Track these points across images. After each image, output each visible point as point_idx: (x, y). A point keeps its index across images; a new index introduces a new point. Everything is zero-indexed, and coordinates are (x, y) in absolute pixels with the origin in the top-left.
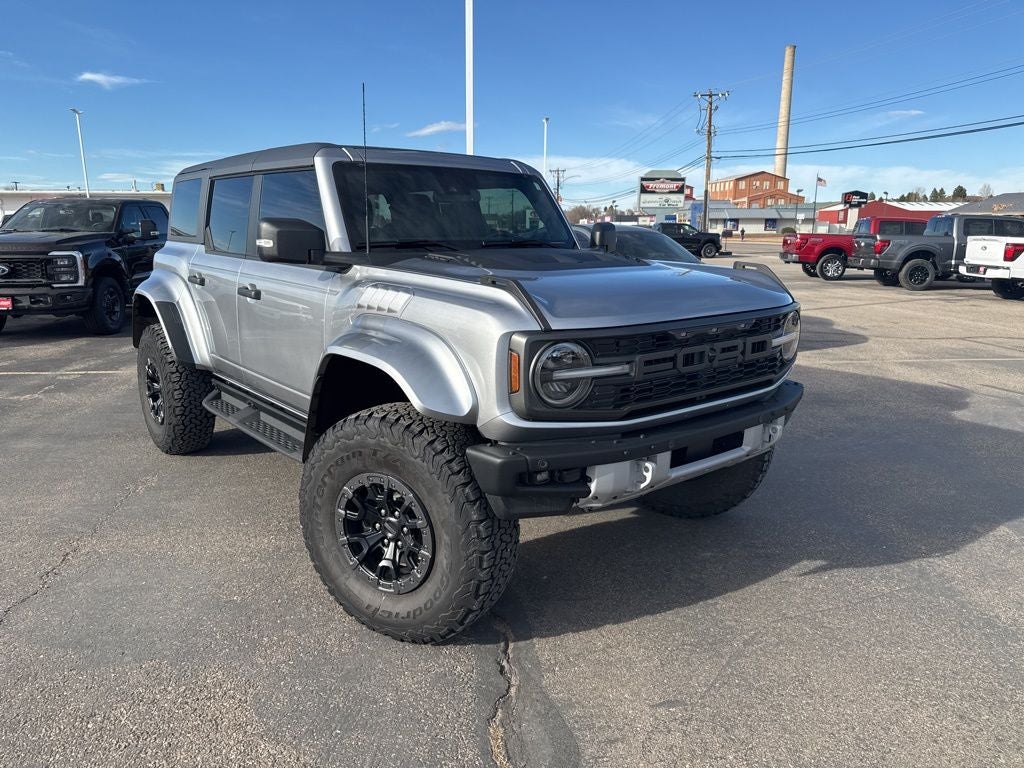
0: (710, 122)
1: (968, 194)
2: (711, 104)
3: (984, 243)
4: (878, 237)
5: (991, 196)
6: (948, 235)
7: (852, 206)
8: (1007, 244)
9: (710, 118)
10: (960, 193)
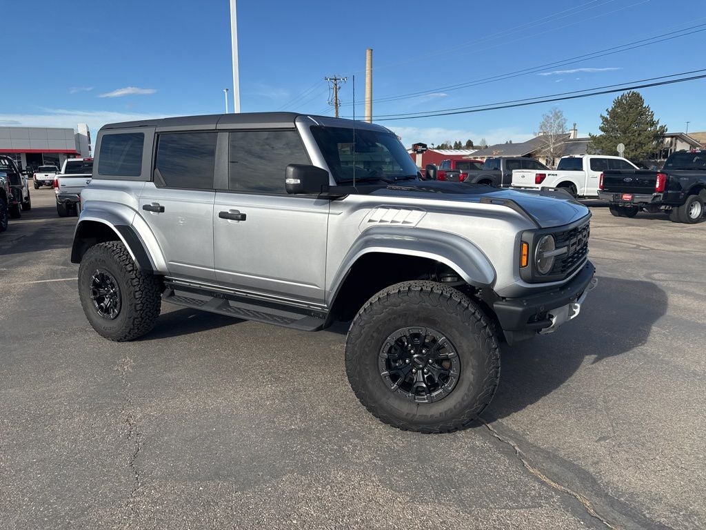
0: (336, 97)
1: (474, 145)
2: (336, 85)
3: (522, 174)
4: (461, 172)
5: (487, 147)
6: (497, 169)
7: (418, 152)
8: (537, 174)
9: (336, 94)
10: (470, 145)
